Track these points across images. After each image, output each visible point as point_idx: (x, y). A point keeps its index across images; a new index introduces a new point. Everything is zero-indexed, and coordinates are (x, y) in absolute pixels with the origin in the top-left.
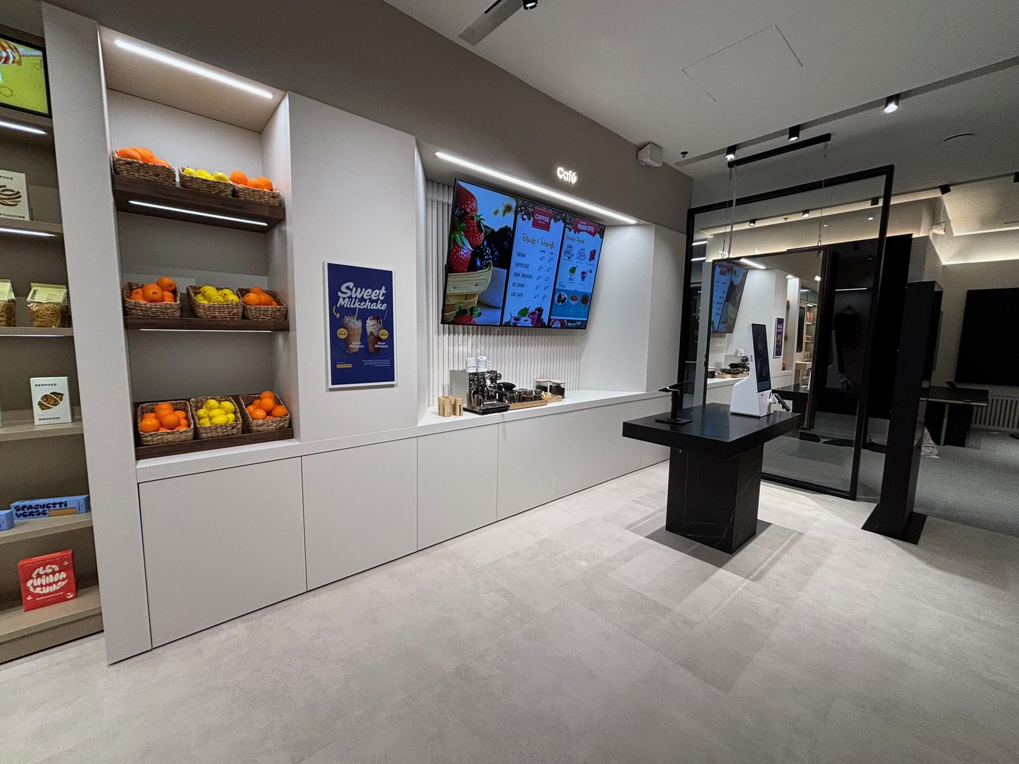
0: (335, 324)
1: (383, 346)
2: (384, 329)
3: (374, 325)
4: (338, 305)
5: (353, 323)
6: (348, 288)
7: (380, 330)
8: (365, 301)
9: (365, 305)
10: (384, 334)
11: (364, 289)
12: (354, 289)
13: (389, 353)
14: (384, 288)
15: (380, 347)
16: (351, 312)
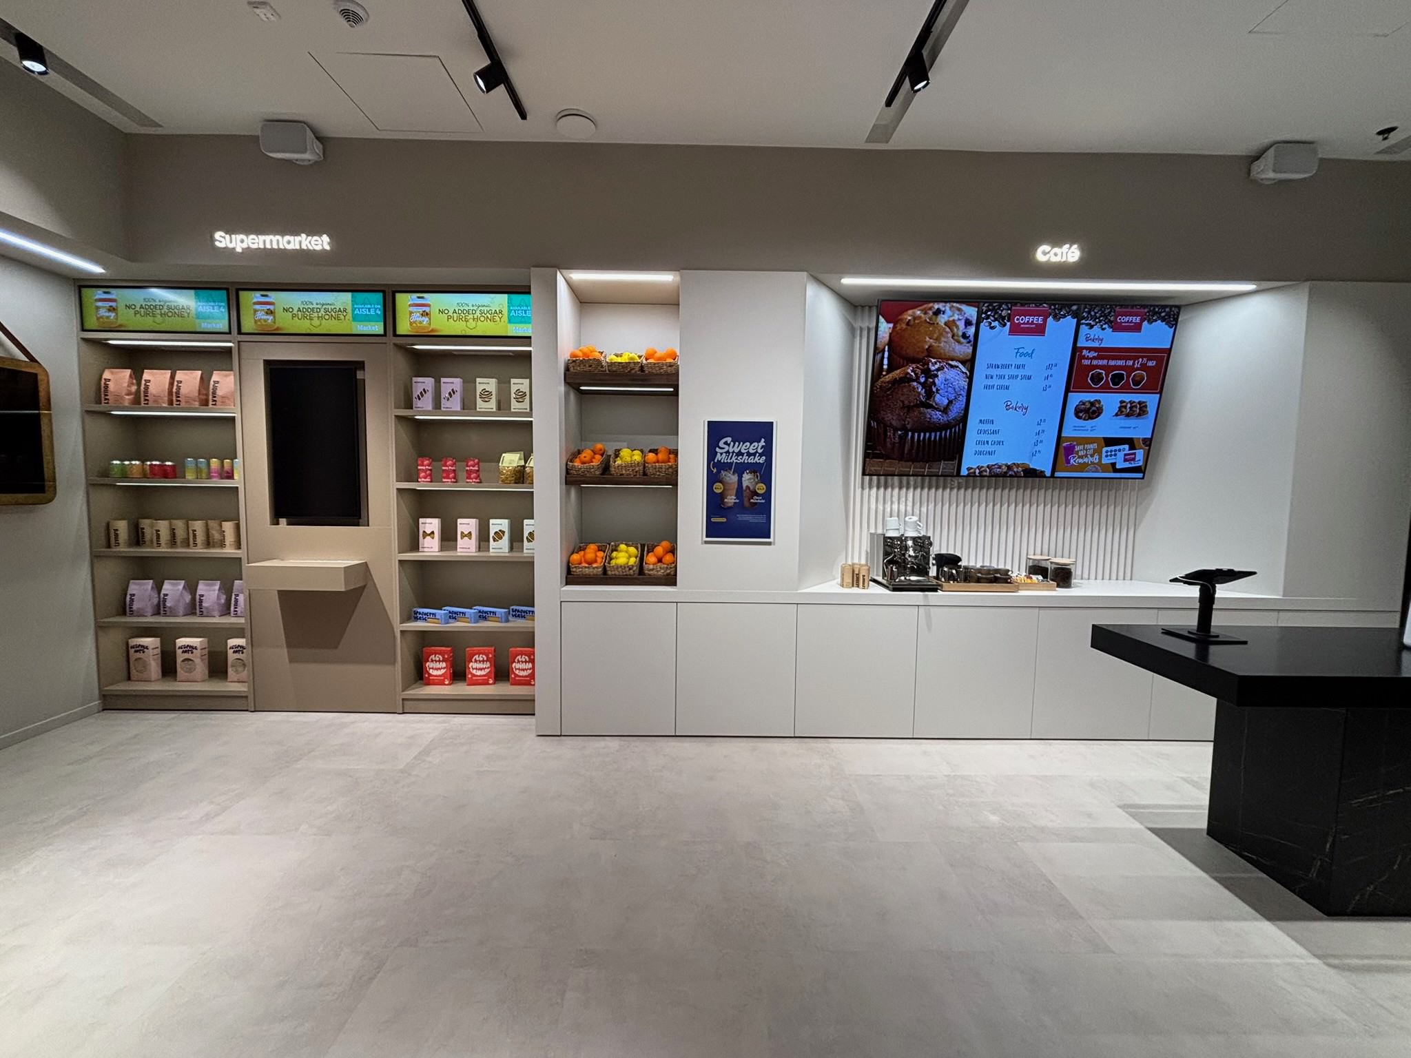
0: (712, 478)
1: (759, 501)
2: (762, 483)
3: (750, 479)
4: (716, 461)
5: (729, 477)
6: (726, 443)
7: (757, 483)
8: (742, 454)
9: (741, 459)
10: (761, 489)
11: (742, 443)
12: (732, 443)
13: (765, 508)
14: (763, 440)
15: (756, 501)
16: (727, 466)
